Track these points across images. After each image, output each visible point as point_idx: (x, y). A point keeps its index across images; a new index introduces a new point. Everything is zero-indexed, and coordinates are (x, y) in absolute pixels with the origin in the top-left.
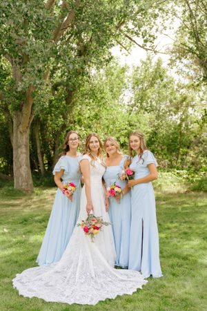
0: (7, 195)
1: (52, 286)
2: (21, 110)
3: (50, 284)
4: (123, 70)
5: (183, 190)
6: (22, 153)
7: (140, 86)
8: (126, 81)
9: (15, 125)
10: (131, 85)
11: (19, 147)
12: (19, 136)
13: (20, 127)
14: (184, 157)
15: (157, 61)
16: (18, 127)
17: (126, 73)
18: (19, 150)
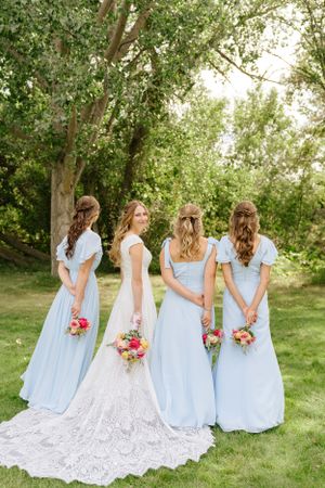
0: (40, 285)
1: (52, 445)
2: (62, 161)
3: (50, 441)
4: (221, 106)
5: (299, 284)
6: (63, 223)
7: (245, 130)
8: (224, 121)
9: (53, 183)
10: (230, 128)
11: (59, 215)
12: (60, 198)
13: (61, 186)
14: (306, 233)
15: (269, 93)
16: (58, 185)
17: (224, 111)
18: (60, 220)
